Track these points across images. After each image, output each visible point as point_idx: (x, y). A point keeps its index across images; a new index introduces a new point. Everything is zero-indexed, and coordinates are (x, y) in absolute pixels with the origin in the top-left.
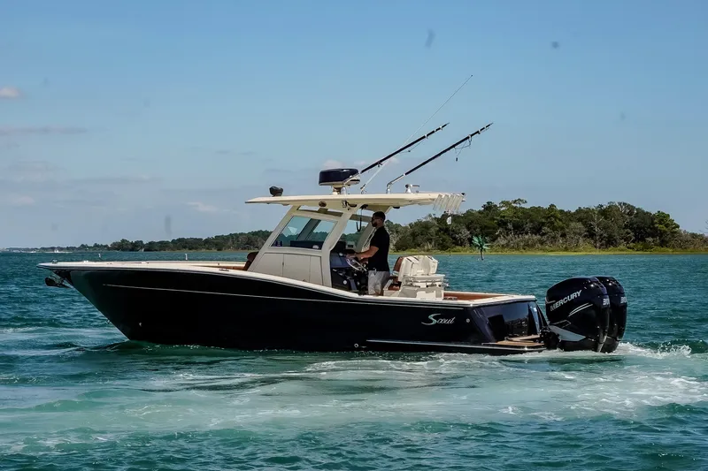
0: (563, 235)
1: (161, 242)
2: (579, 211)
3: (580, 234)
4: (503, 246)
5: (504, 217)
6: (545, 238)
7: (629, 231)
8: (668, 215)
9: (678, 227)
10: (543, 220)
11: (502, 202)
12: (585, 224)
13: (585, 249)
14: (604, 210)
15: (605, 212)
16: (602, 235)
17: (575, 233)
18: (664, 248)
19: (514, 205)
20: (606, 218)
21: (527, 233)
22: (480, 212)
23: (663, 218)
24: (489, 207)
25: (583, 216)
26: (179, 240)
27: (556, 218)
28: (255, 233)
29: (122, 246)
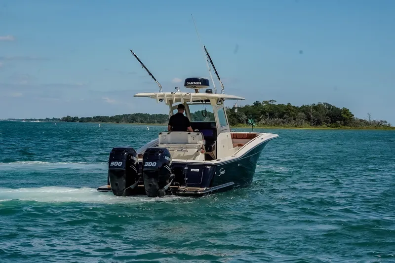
0: (295, 119)
1: (87, 118)
2: (303, 107)
3: (303, 119)
4: (263, 124)
5: (264, 109)
6: (285, 120)
7: (328, 117)
8: (349, 110)
9: (353, 116)
10: (285, 111)
11: (264, 101)
12: (306, 113)
13: (306, 127)
15: (316, 108)
16: (314, 119)
17: (301, 118)
18: (346, 127)
19: (270, 103)
20: (316, 111)
21: (276, 118)
22: (252, 106)
23: (346, 111)
24: (257, 104)
25: (305, 109)
27: (290, 109)
28: (136, 115)
29: (68, 119)
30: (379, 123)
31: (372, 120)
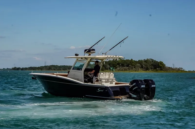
0: (135, 67)
1: (25, 68)
2: (139, 61)
3: (139, 67)
4: (118, 70)
5: (119, 62)
6: (130, 68)
7: (152, 66)
8: (163, 62)
9: (165, 65)
10: (129, 63)
12: (140, 64)
13: (140, 71)
15: (146, 61)
16: (145, 67)
17: (138, 67)
18: (162, 71)
19: (121, 59)
20: (146, 63)
21: (125, 67)
22: (112, 61)
23: (161, 63)
25: (140, 62)
26: (31, 67)
27: (133, 62)
28: (51, 66)
29: (15, 69)
30: (179, 69)
31: (175, 68)
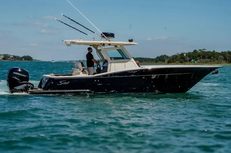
0: (217, 59)
2: (222, 52)
3: (222, 59)
4: (199, 62)
5: (200, 54)
6: (211, 60)
10: (211, 55)
11: (199, 50)
12: (224, 56)
13: (224, 63)
14: (230, 52)
16: (228, 59)
17: (221, 59)
19: (202, 50)
20: (230, 54)
21: (206, 59)
22: (192, 52)
24: (195, 51)
25: (223, 54)
27: (215, 54)
